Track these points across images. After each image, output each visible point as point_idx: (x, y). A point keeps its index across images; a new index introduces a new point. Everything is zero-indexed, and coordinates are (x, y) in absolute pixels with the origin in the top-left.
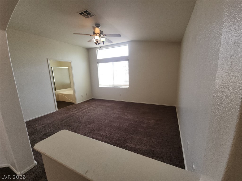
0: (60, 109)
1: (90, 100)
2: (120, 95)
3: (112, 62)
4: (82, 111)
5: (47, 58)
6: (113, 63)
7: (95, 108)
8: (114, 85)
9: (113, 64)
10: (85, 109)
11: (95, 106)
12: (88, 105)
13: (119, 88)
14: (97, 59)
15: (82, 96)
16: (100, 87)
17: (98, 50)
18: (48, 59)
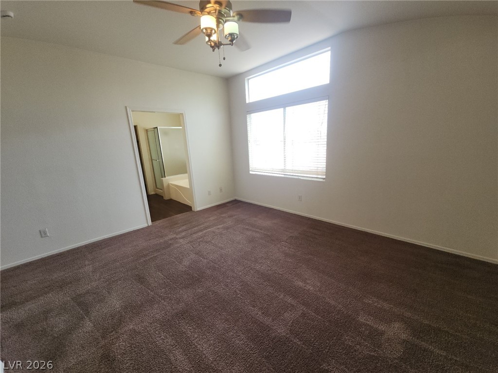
0: (158, 223)
1: (228, 205)
2: (300, 197)
3: (282, 109)
4: (194, 233)
5: (126, 107)
6: (284, 111)
7: (227, 228)
8: (283, 170)
9: (284, 114)
10: (206, 228)
11: (229, 222)
12: (216, 217)
13: (296, 179)
14: (247, 102)
15: (209, 193)
16: (251, 172)
17: (249, 79)
18: (128, 108)
